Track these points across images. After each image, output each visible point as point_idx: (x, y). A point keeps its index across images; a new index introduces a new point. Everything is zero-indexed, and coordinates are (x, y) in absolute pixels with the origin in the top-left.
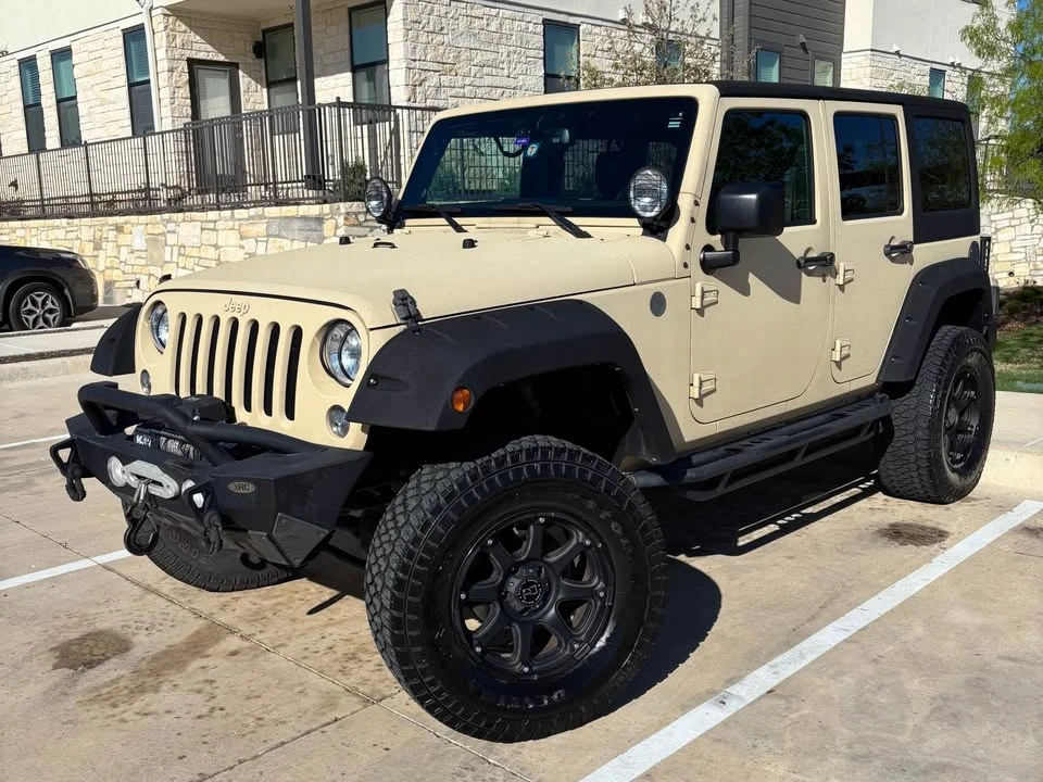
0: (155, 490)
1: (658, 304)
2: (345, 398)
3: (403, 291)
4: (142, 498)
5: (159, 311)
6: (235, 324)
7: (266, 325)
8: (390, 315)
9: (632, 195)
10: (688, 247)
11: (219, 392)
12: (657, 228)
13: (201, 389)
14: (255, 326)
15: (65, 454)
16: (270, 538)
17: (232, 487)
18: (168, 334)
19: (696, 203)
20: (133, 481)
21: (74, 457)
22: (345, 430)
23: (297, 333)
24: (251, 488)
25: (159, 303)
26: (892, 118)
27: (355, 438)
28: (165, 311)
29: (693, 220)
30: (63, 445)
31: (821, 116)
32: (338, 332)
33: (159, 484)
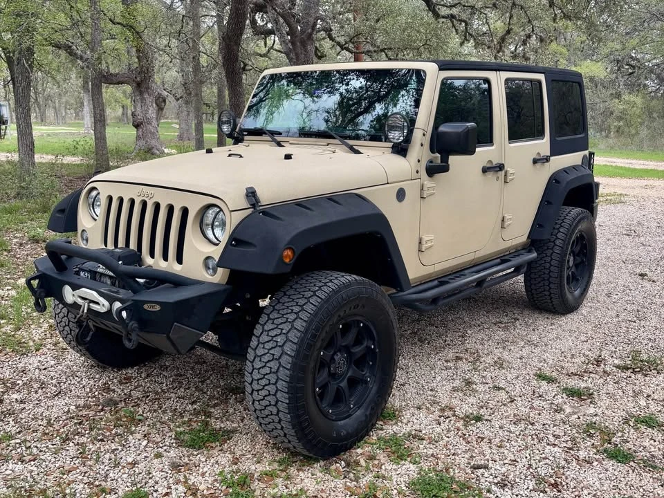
0: (94, 307)
1: (401, 195)
2: (216, 252)
3: (252, 188)
4: (85, 311)
5: (94, 193)
6: (144, 204)
7: (165, 205)
8: (244, 203)
9: (386, 129)
10: (419, 161)
11: (133, 245)
12: (401, 149)
13: (121, 243)
14: (157, 206)
16: (169, 338)
17: (146, 307)
19: (424, 135)
20: (80, 301)
21: (40, 286)
22: (215, 272)
23: (185, 212)
24: (158, 308)
25: (94, 189)
26: (539, 82)
28: (99, 193)
29: (422, 145)
30: (34, 278)
31: (498, 81)
32: (211, 213)
33: (97, 303)
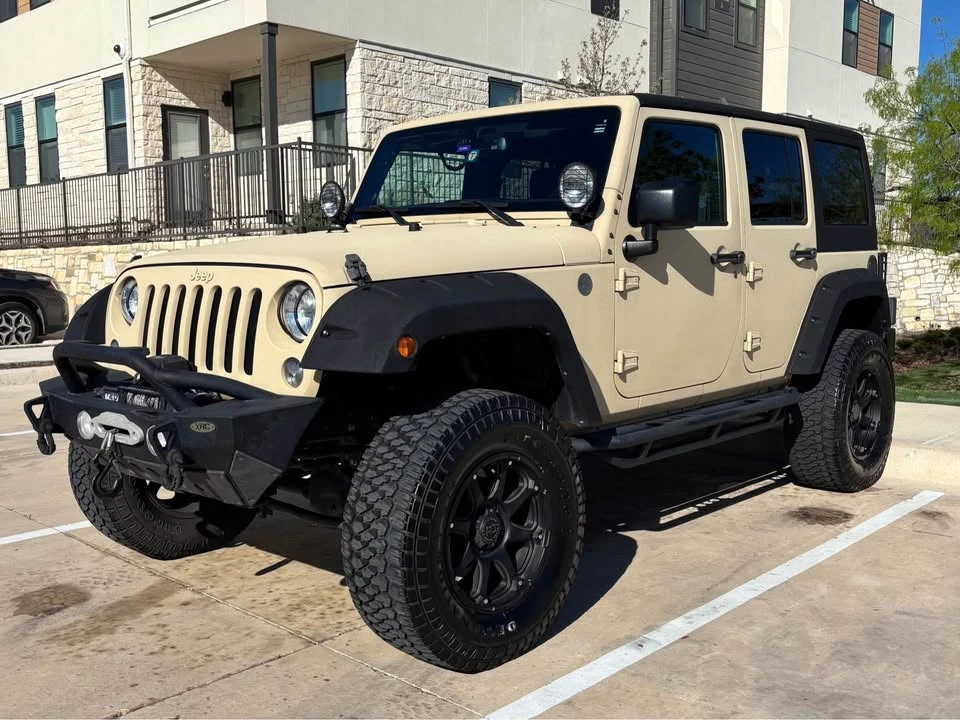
0: (121, 439)
1: (585, 284)
2: (299, 351)
3: (354, 255)
4: (109, 445)
5: (130, 285)
6: (200, 291)
7: (228, 291)
8: (342, 276)
9: (561, 189)
10: (612, 236)
11: (183, 352)
12: (584, 218)
13: (166, 349)
14: (218, 292)
15: (38, 410)
16: (228, 477)
17: (193, 427)
18: (138, 307)
19: (619, 198)
20: (101, 432)
21: (46, 413)
22: (299, 380)
23: (257, 295)
24: (211, 427)
25: (131, 279)
26: (795, 139)
27: (308, 386)
28: (136, 285)
29: (616, 212)
30: (36, 402)
31: (731, 131)
32: (294, 293)
33: (125, 432)
